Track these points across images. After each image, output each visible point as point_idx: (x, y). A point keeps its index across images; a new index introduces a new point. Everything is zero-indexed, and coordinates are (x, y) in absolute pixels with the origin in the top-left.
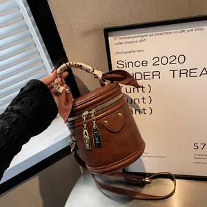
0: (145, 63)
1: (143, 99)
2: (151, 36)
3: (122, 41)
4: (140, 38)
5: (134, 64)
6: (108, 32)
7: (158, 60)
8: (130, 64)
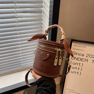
0: (83, 55)
1: (79, 68)
2: (88, 46)
3: (77, 45)
4: (84, 46)
5: (79, 54)
6: (72, 41)
7: (88, 55)
8: (78, 54)
